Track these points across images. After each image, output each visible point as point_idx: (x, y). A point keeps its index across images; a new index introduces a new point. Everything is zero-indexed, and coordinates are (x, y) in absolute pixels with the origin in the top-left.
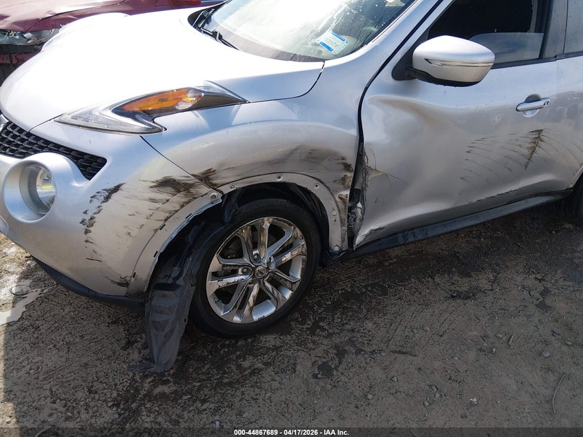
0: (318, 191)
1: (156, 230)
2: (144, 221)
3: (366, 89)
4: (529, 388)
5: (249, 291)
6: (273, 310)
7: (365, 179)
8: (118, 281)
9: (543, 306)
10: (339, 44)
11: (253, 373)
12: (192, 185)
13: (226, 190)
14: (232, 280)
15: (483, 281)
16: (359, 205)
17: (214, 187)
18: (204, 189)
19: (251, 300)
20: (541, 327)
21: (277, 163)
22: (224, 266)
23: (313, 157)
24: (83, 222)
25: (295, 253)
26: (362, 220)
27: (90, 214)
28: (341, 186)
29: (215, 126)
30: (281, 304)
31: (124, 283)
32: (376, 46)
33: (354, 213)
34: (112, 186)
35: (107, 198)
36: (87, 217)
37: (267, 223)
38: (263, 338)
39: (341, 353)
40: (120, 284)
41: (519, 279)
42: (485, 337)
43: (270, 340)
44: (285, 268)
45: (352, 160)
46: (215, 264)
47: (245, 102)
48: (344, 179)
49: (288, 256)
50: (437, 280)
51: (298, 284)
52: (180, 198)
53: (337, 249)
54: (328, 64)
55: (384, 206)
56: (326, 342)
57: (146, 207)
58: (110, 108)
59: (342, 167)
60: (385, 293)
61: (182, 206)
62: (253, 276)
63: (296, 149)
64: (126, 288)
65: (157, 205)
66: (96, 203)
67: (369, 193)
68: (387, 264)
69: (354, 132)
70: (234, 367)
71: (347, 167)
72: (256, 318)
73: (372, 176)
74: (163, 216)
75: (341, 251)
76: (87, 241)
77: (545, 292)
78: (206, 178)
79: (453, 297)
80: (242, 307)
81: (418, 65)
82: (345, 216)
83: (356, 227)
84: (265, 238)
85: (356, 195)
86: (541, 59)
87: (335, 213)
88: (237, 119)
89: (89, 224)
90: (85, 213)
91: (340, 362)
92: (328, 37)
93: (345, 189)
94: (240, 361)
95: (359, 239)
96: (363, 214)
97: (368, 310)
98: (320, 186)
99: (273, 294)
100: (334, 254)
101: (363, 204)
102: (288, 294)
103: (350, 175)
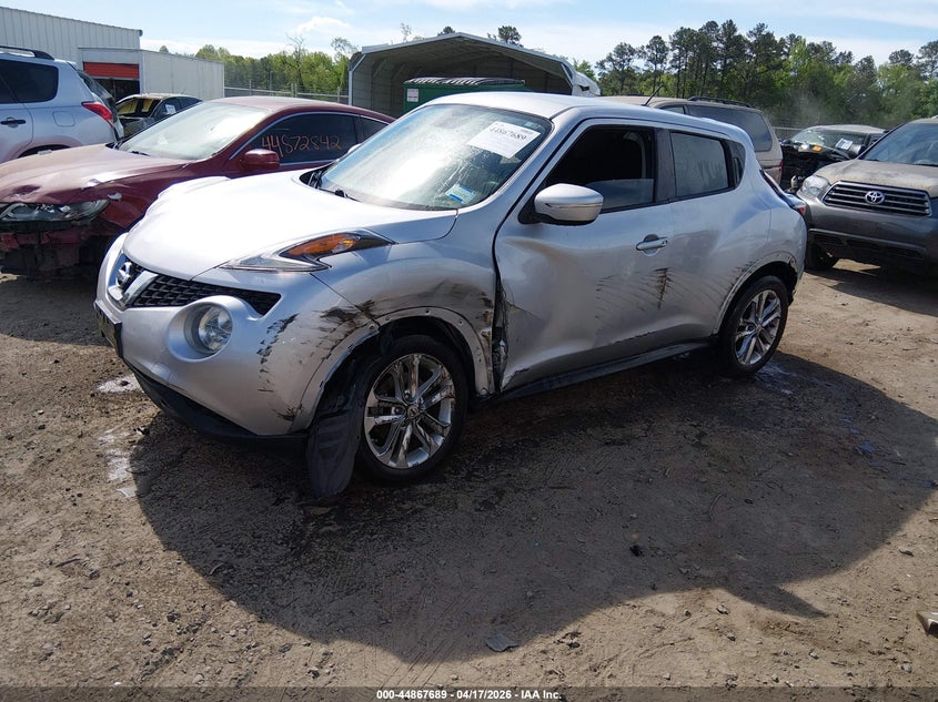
0: (462, 327)
1: (323, 359)
2: (314, 349)
3: (497, 232)
4: (687, 505)
5: (402, 434)
6: (425, 457)
7: (505, 315)
8: (285, 414)
9: (698, 445)
10: (468, 195)
11: (415, 512)
12: (355, 315)
13: (383, 321)
14: (386, 418)
15: (637, 430)
16: (502, 343)
17: (373, 317)
18: (365, 320)
19: (405, 442)
20: (697, 461)
21: (426, 297)
22: (380, 401)
23: (457, 292)
24: (259, 352)
25: (444, 394)
26: (506, 358)
27: (267, 344)
28: (483, 323)
29: (372, 263)
30: (434, 451)
31: (290, 417)
32: (501, 196)
33: (498, 353)
34: (288, 317)
35: (283, 328)
36: (264, 347)
37: (417, 359)
38: (419, 487)
39: (500, 493)
40: (287, 418)
41: (674, 426)
42: (641, 471)
43: (426, 488)
44: (435, 410)
45: (491, 297)
46: (372, 400)
47: (394, 243)
48: (485, 315)
49: (437, 397)
50: (589, 431)
51: (449, 429)
52: (344, 327)
53: (484, 392)
54: (461, 211)
55: (526, 346)
56: (483, 485)
57: (316, 335)
58: (277, 252)
59: (483, 302)
60: (537, 445)
61: (346, 336)
62: (406, 416)
63: (441, 284)
64: (290, 423)
65: (326, 334)
66: (273, 333)
67: (510, 330)
68: (535, 422)
69: (491, 270)
70: (395, 510)
71: (487, 303)
72: (410, 465)
73: (511, 312)
74: (331, 344)
75: (488, 394)
76: (262, 371)
77: (702, 435)
78: (366, 308)
79: (607, 444)
80: (396, 452)
81: (539, 210)
82: (489, 355)
83: (501, 367)
84: (415, 376)
85: (499, 333)
86: (654, 202)
87: (481, 351)
88: (390, 257)
89: (265, 353)
90: (262, 343)
91: (501, 499)
92: (456, 190)
93: (488, 326)
94: (400, 505)
95: (505, 382)
96: (506, 352)
97: (522, 460)
98: (464, 322)
99: (425, 438)
100: (481, 397)
101: (506, 342)
102: (440, 441)
103: (491, 311)
